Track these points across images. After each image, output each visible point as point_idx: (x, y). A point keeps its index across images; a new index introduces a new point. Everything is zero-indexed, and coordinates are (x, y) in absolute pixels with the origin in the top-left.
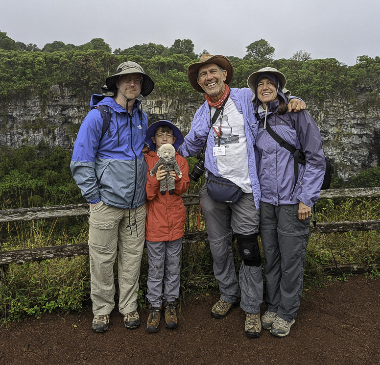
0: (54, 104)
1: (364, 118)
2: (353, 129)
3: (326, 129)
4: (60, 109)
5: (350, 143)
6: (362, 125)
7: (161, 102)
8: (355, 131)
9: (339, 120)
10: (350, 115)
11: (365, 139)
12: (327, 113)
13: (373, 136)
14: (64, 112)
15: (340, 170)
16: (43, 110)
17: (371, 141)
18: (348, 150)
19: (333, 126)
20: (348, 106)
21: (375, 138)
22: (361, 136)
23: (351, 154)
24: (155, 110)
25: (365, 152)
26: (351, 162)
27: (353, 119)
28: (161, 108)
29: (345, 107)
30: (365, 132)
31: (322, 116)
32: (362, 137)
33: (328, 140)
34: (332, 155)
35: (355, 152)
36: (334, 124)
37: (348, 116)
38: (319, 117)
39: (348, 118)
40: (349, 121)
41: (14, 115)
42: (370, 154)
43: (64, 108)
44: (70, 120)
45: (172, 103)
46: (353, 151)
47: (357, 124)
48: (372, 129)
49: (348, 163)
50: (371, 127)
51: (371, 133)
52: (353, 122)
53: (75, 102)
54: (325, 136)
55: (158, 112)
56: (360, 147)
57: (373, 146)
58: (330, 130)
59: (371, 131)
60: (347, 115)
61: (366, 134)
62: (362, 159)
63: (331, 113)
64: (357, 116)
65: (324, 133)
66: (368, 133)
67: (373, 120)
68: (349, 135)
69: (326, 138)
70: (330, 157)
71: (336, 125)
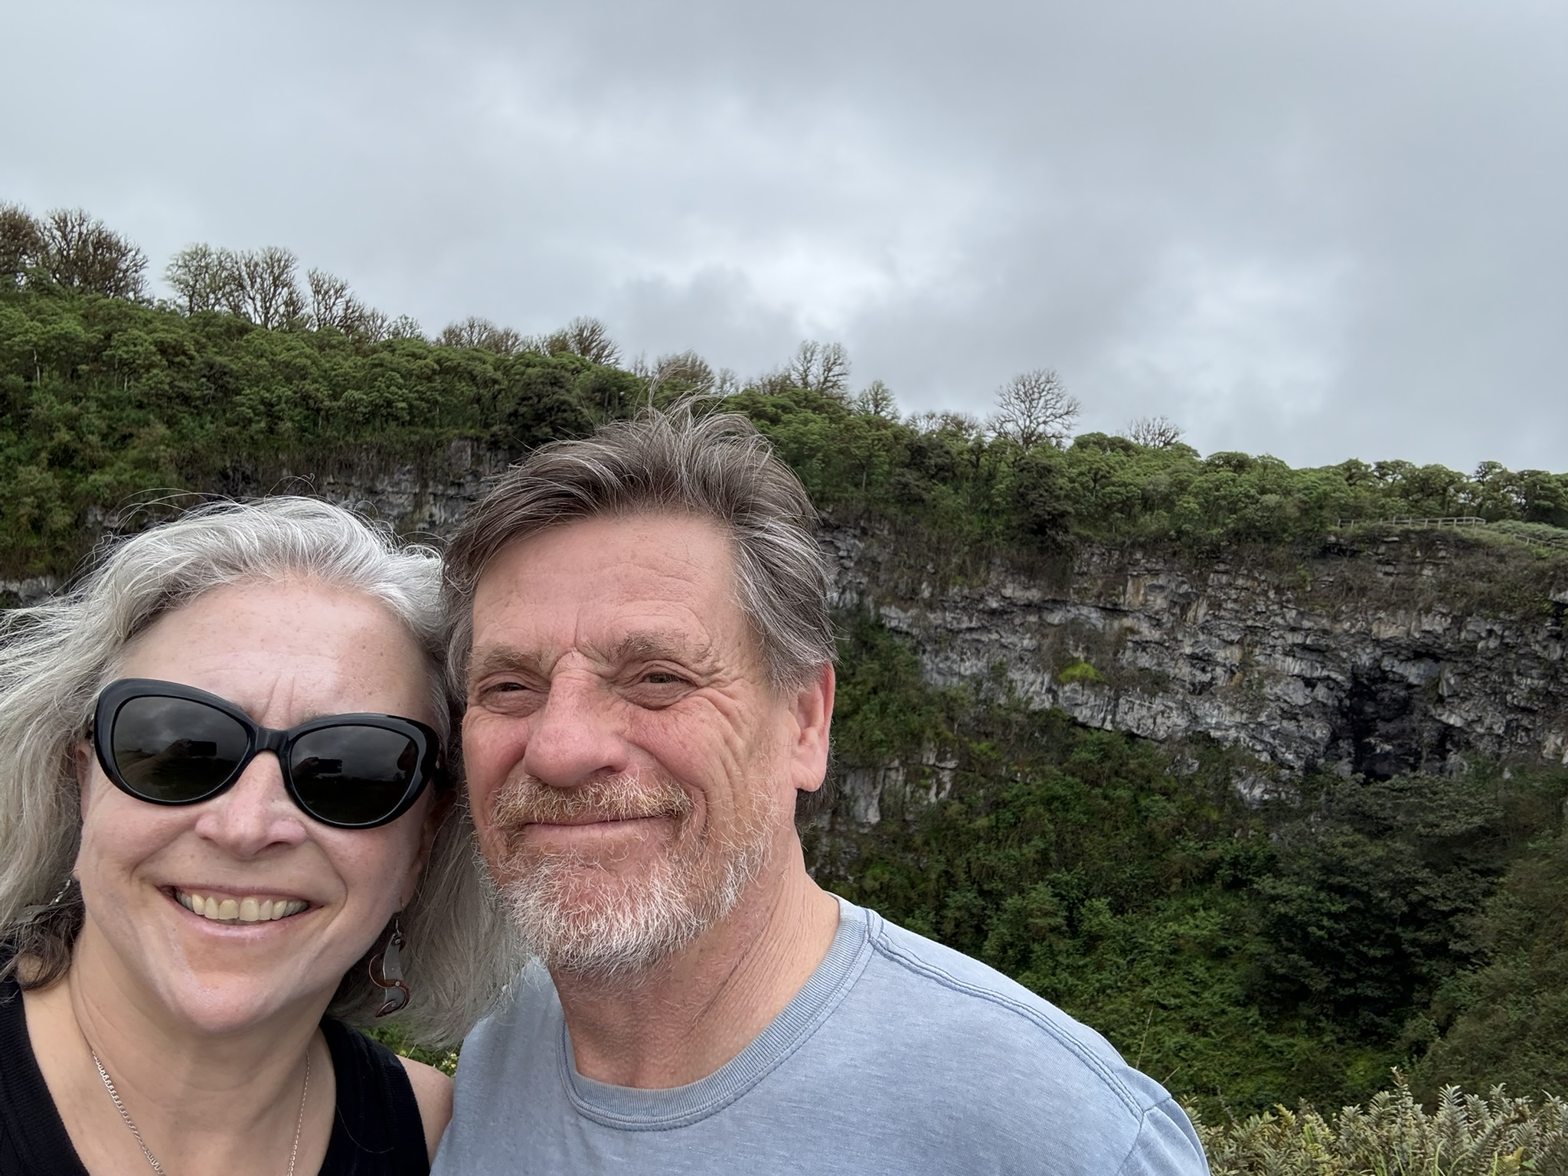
0: (451, 492)
1: (1325, 632)
2: (1290, 660)
3: (1209, 649)
5: (1278, 699)
6: (1317, 652)
8: (1294, 666)
9: (1252, 630)
10: (1284, 618)
11: (1321, 692)
12: (1216, 605)
13: (1348, 685)
15: (1239, 774)
16: (418, 505)
17: (1340, 701)
18: (1270, 717)
19: (1231, 643)
20: (1279, 590)
21: (1351, 694)
22: (1310, 683)
23: (1278, 732)
25: (1321, 732)
26: (1273, 755)
27: (1293, 630)
29: (1272, 594)
30: (1325, 673)
31: (1200, 611)
32: (1313, 686)
33: (1210, 684)
34: (1218, 726)
35: (1290, 726)
36: (1236, 637)
37: (1280, 621)
38: (1191, 614)
39: (1278, 625)
40: (1281, 636)
42: (1334, 738)
46: (1285, 723)
47: (1304, 647)
48: (1348, 666)
49: (1265, 757)
50: (1344, 661)
51: (1340, 678)
52: (1291, 638)
54: (1203, 670)
56: (1308, 715)
57: (1344, 715)
58: (1221, 655)
59: (1342, 672)
60: (1276, 615)
61: (1328, 678)
62: (1308, 749)
63: (1230, 605)
64: (1306, 624)
65: (1201, 660)
66: (1333, 675)
67: (1351, 641)
68: (1274, 675)
69: (1207, 677)
70: (1213, 733)
71: (1240, 642)
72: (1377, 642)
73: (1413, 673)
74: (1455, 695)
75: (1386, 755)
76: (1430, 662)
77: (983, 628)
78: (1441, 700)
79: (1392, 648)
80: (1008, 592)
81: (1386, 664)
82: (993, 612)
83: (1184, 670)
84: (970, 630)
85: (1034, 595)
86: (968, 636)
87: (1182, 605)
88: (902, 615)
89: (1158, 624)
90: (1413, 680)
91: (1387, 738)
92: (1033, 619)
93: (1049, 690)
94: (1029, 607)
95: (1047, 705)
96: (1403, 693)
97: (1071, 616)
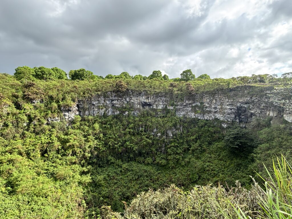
0: (109, 99)
1: (232, 102)
2: (228, 106)
3: (216, 106)
4: (111, 101)
5: (227, 112)
6: (231, 105)
7: (148, 97)
8: (228, 107)
9: (222, 103)
11: (233, 110)
12: (216, 100)
13: (236, 109)
14: (112, 102)
15: (223, 123)
16: (105, 102)
18: (226, 115)
19: (219, 105)
21: (237, 110)
22: (231, 109)
23: (227, 117)
24: (146, 100)
25: (233, 116)
26: (227, 120)
27: (228, 102)
28: (148, 100)
29: (224, 97)
30: (233, 107)
31: (214, 101)
32: (232, 110)
34: (219, 117)
35: (229, 116)
36: (220, 104)
39: (225, 102)
41: (94, 104)
42: (235, 117)
43: (112, 100)
44: (114, 105)
45: (153, 98)
46: (228, 115)
47: (230, 104)
48: (236, 106)
51: (235, 108)
52: (227, 103)
53: (116, 98)
54: (216, 109)
55: (147, 101)
56: (231, 114)
57: (237, 113)
58: (218, 107)
59: (236, 107)
60: (225, 100)
61: (233, 108)
62: (232, 119)
63: (218, 100)
64: (229, 101)
65: (215, 108)
66: (234, 108)
67: (236, 102)
68: (226, 109)
69: (216, 110)
70: (218, 118)
71: (220, 105)
72: (240, 102)
73: (246, 106)
74: (252, 108)
75: (243, 118)
76: (248, 104)
77: (184, 108)
78: (250, 109)
79: (242, 103)
80: (187, 102)
81: (241, 105)
82: (185, 105)
83: (213, 110)
84: (182, 108)
85: (190, 102)
86: (182, 109)
87: (211, 101)
88: (172, 107)
89: (208, 104)
90: (246, 107)
91: (243, 116)
92: (191, 105)
93: (194, 115)
94: (190, 104)
95: (194, 117)
96: (244, 109)
97: (196, 104)
